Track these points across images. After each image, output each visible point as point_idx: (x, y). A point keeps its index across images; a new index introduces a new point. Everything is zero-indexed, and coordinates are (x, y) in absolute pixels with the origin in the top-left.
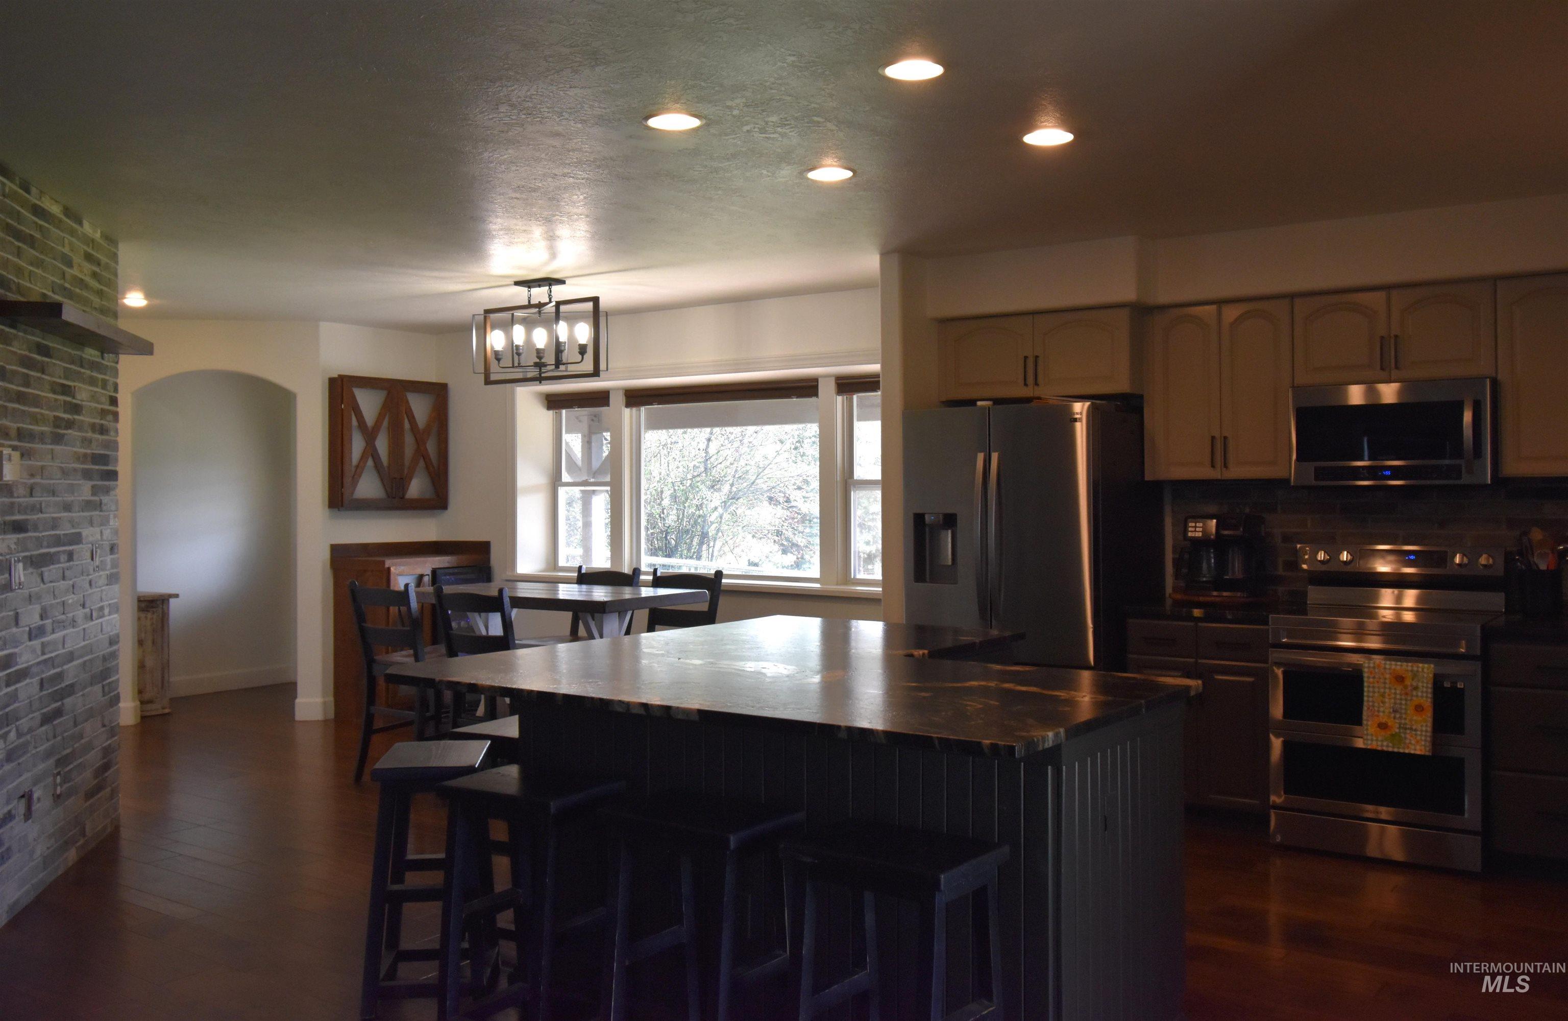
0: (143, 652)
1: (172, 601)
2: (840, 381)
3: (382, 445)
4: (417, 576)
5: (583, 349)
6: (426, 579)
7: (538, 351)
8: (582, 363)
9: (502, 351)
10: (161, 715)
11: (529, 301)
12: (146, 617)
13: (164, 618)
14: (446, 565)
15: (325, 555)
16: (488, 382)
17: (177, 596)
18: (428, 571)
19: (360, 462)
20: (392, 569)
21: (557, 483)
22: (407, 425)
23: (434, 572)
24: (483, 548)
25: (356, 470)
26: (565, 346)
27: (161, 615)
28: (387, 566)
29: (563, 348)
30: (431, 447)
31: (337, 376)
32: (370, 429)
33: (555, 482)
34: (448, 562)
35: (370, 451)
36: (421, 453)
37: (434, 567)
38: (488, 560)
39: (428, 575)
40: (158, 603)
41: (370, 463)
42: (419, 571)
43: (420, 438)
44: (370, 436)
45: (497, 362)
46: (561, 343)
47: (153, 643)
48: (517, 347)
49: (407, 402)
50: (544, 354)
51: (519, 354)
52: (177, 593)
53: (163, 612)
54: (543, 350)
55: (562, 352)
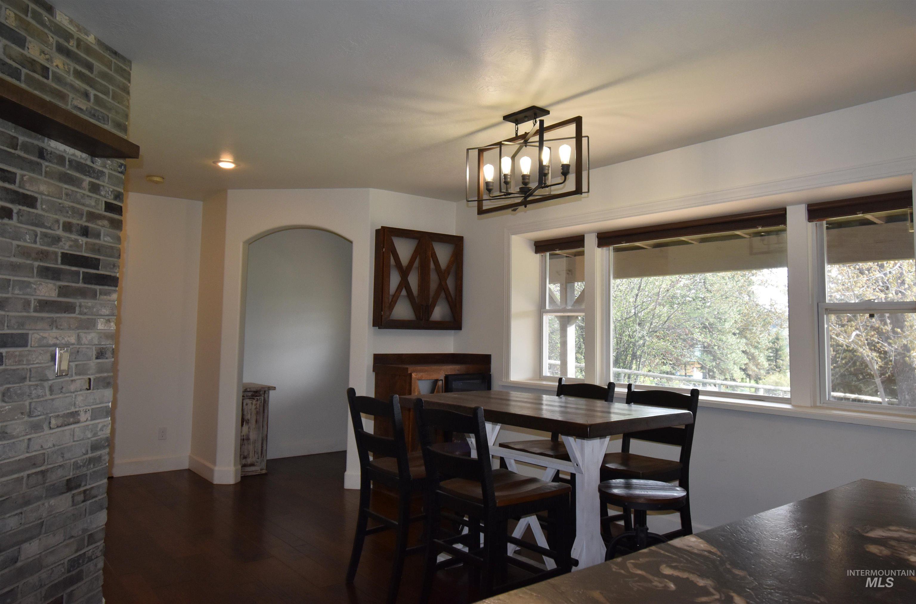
0: (249, 428)
1: (271, 392)
2: (809, 208)
3: (413, 280)
4: (432, 381)
5: (565, 170)
6: (440, 383)
7: (524, 176)
8: (567, 182)
9: (493, 183)
10: (259, 475)
11: (517, 134)
12: (252, 403)
13: (265, 403)
14: (457, 372)
15: (369, 362)
16: (481, 212)
17: (274, 388)
18: (442, 377)
19: (396, 292)
20: (413, 374)
21: (542, 310)
22: (432, 266)
23: (447, 377)
24: (486, 359)
25: (393, 298)
26: (548, 170)
27: (263, 402)
28: (409, 372)
29: (546, 172)
30: (450, 283)
31: (380, 228)
32: (404, 268)
33: (541, 310)
34: (458, 370)
35: (404, 284)
36: (442, 287)
37: (446, 373)
38: (489, 369)
39: (442, 380)
40: (261, 393)
41: (404, 292)
42: (435, 376)
43: (442, 275)
44: (404, 273)
45: (488, 192)
46: (545, 166)
47: (256, 421)
48: (505, 176)
49: (433, 249)
50: (529, 179)
51: (506, 183)
52: (274, 386)
53: (264, 399)
54: (529, 176)
55: (546, 175)
